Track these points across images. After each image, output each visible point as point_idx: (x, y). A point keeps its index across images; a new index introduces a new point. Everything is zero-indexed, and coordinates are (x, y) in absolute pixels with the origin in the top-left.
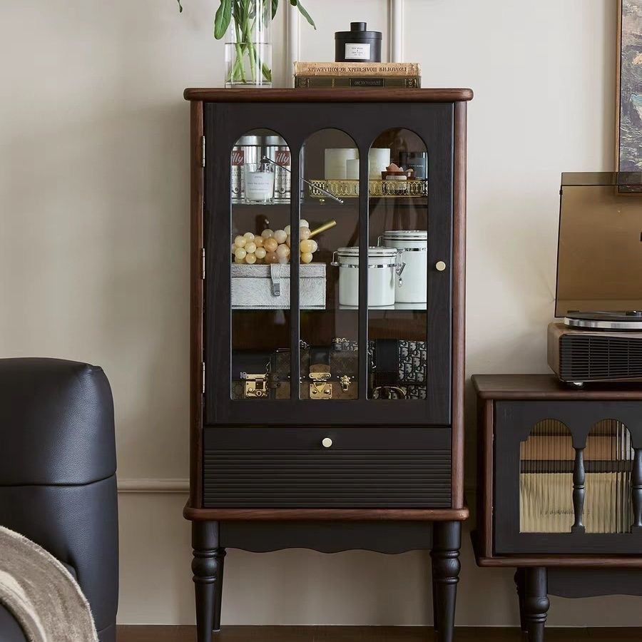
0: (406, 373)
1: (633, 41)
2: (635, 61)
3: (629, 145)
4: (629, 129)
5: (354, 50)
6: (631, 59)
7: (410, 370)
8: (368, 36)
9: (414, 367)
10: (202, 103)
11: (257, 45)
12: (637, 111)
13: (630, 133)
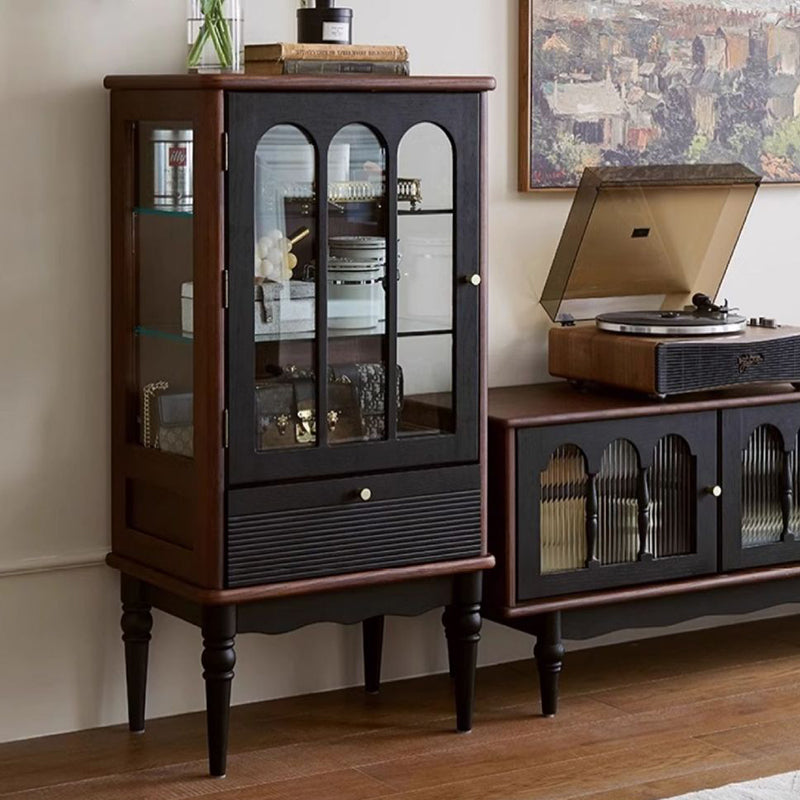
0: (367, 402)
1: (543, 25)
2: (545, 47)
3: (539, 137)
4: (540, 120)
5: (334, 30)
6: (540, 45)
7: (370, 397)
8: (342, 13)
9: (375, 395)
10: (222, 92)
11: (234, 21)
12: (546, 101)
13: (541, 124)
